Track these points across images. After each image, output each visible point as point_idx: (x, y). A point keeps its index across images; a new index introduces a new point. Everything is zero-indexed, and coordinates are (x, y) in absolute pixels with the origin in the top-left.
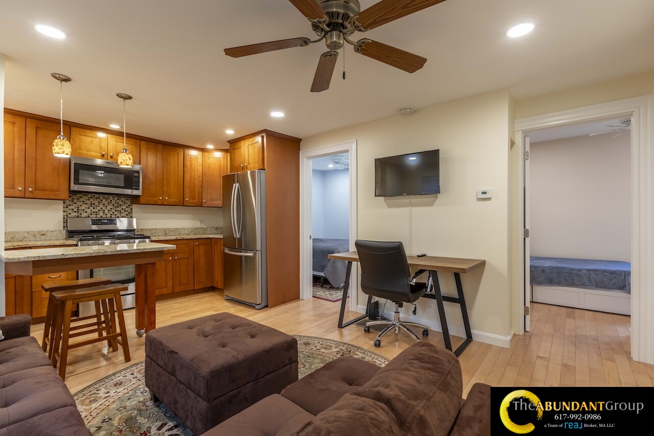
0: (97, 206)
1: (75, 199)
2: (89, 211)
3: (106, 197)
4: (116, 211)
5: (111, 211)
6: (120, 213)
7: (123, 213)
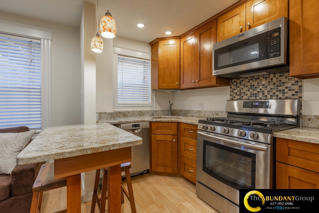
0: (256, 88)
1: (238, 83)
2: (249, 93)
3: (266, 76)
4: (277, 91)
5: (272, 91)
6: (283, 93)
7: (287, 93)
